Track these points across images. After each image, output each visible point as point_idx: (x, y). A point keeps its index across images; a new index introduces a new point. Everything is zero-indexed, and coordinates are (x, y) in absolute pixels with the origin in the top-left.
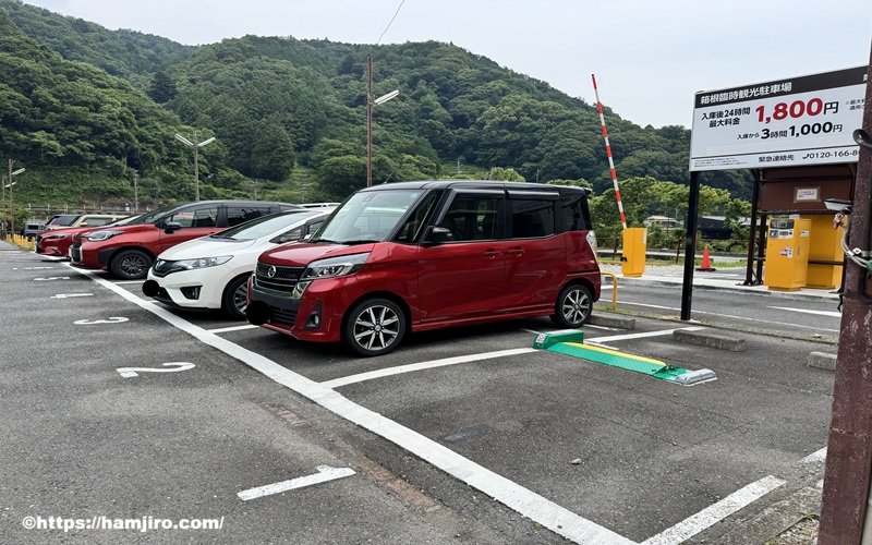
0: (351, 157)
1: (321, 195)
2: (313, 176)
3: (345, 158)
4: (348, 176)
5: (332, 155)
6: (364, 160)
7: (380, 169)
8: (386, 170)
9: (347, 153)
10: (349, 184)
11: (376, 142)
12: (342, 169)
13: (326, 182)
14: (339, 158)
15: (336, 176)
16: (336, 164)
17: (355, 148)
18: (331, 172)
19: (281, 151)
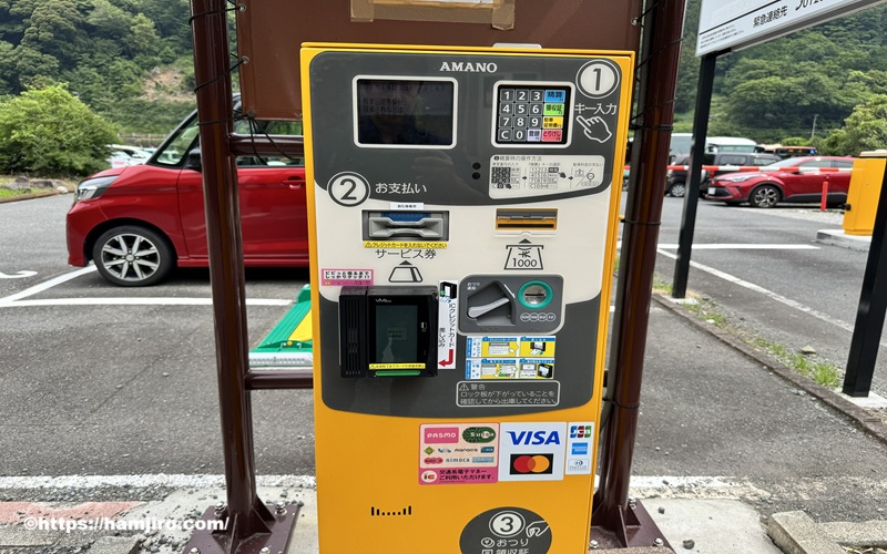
0: (773, 79)
1: (728, 126)
2: (724, 105)
3: (764, 80)
4: (764, 102)
5: (750, 78)
6: (790, 81)
7: (809, 92)
8: (816, 91)
9: (771, 74)
10: (765, 112)
11: (815, 57)
12: (758, 94)
13: (735, 111)
14: (757, 81)
15: (750, 103)
16: (752, 88)
17: (783, 68)
18: (743, 99)
19: (690, 78)
